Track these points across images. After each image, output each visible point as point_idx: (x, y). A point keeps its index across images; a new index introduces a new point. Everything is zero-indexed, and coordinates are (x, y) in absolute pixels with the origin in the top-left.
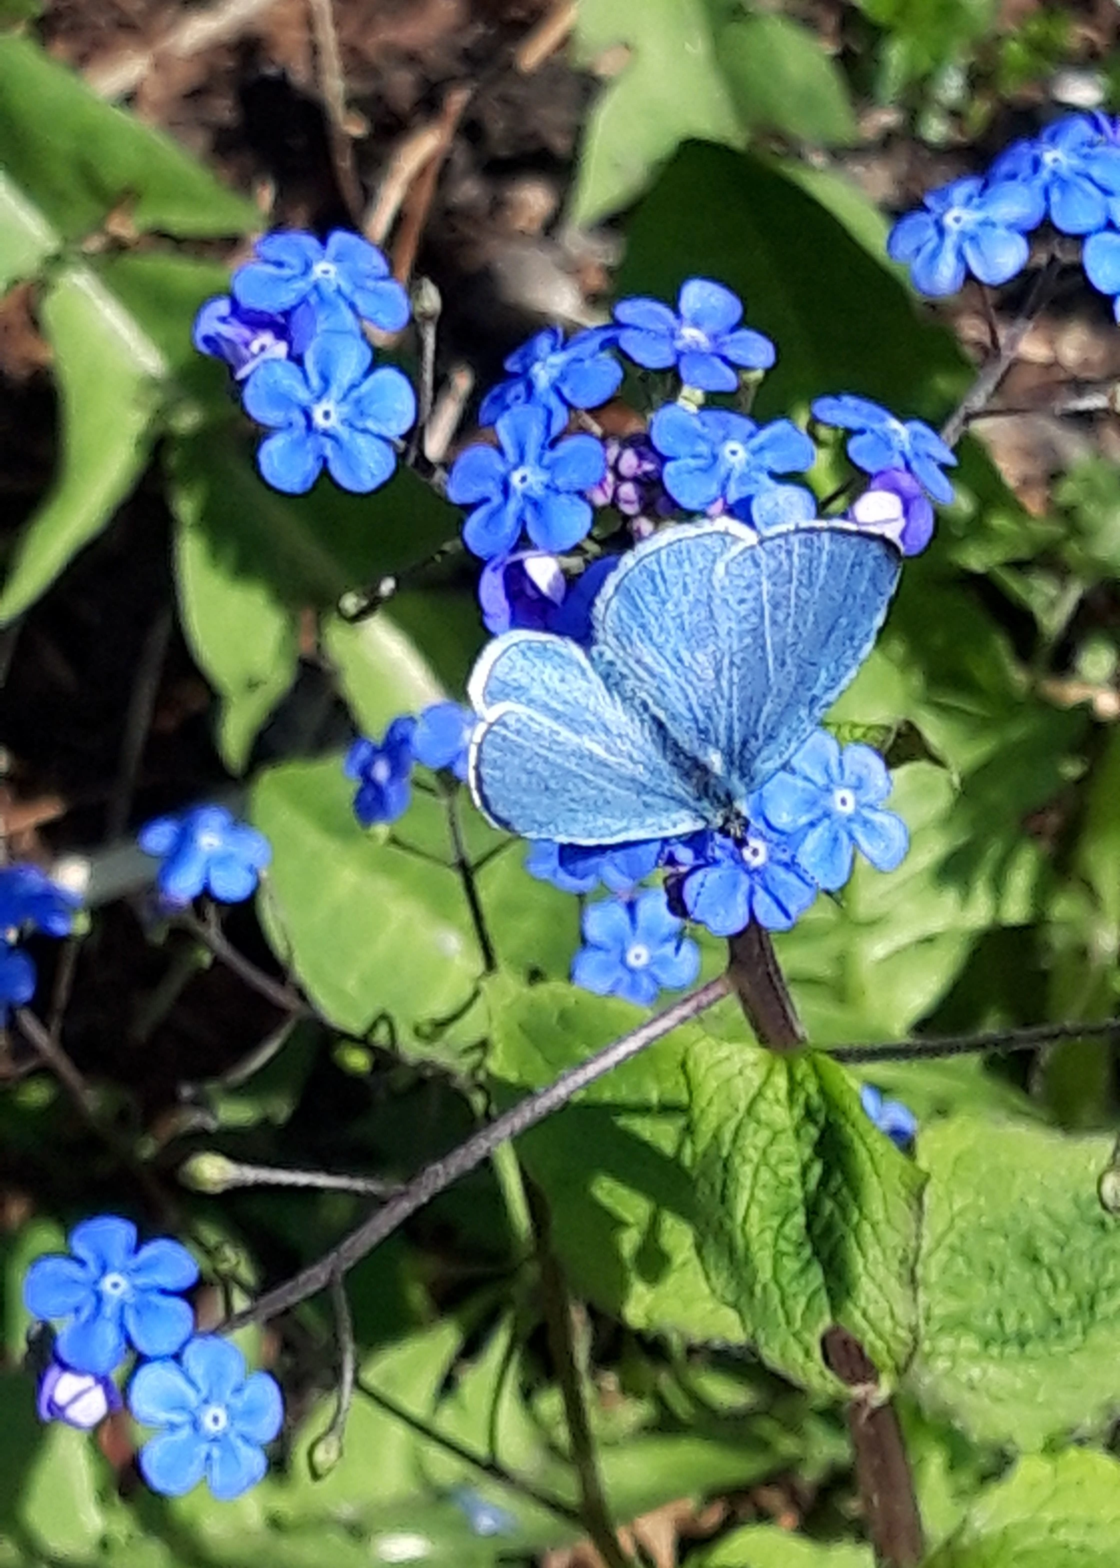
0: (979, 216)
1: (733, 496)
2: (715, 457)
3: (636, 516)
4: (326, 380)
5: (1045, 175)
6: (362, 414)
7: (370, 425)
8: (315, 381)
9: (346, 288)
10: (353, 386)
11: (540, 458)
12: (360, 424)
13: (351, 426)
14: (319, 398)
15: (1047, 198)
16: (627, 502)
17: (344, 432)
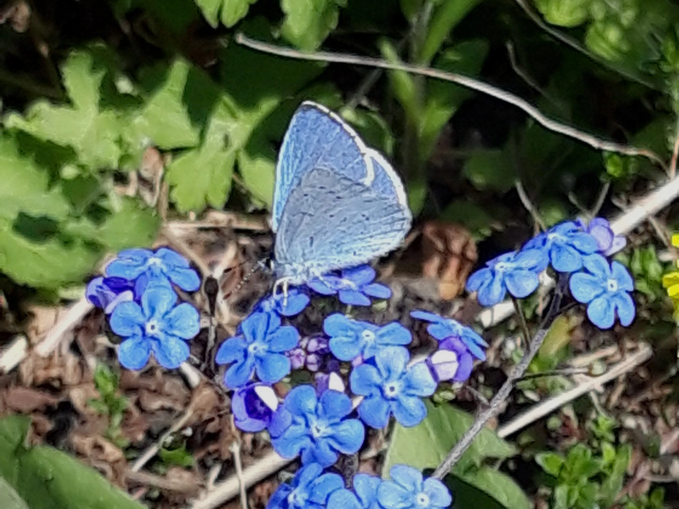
0: (514, 265)
1: (367, 356)
2: (357, 338)
3: (316, 372)
4: (153, 310)
5: (549, 245)
6: (171, 326)
7: (176, 332)
8: (147, 312)
9: (165, 269)
10: (167, 313)
11: (264, 338)
12: (170, 332)
13: (166, 333)
14: (149, 320)
15: (550, 255)
16: (312, 364)
17: (162, 336)
